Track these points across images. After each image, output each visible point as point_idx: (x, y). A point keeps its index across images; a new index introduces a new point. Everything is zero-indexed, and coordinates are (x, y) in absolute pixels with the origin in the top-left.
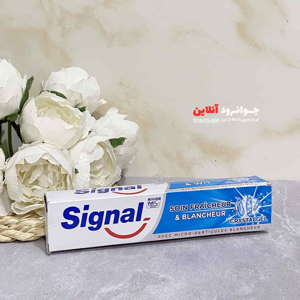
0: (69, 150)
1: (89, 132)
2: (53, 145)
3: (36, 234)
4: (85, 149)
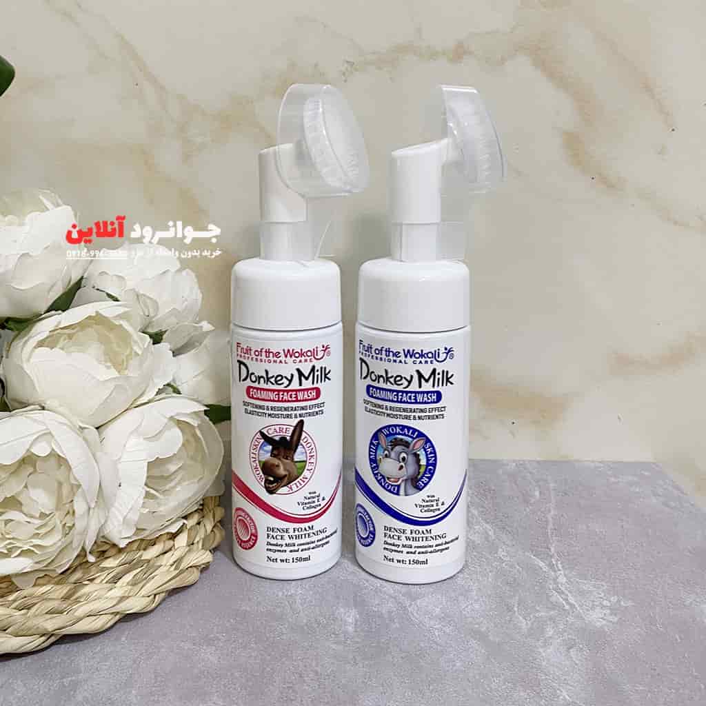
0: (101, 428)
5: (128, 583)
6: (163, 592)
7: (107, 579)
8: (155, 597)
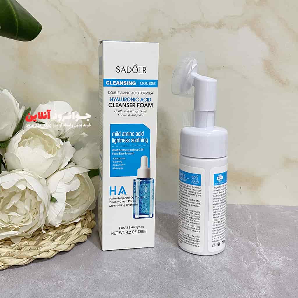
0: (47, 179)
1: (68, 162)
2: (31, 173)
3: (5, 264)
4: (64, 179)
5: (59, 240)
6: (73, 244)
7: (51, 239)
8: (70, 246)
